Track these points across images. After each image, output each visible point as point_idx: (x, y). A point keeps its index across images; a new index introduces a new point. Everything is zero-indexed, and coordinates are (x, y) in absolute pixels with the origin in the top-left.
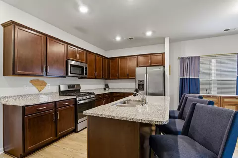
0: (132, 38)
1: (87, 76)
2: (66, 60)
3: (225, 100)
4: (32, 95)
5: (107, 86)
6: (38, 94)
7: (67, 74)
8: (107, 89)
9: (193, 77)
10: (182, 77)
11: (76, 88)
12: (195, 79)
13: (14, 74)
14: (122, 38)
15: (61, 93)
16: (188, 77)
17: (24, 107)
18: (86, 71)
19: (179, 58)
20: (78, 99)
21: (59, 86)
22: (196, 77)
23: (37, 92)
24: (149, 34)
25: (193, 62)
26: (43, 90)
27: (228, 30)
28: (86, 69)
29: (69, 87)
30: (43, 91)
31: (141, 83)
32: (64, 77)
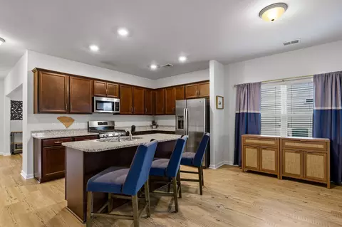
0: (169, 66)
1: (118, 112)
2: (91, 96)
3: (287, 144)
4: (59, 131)
5: (154, 123)
6: (65, 130)
7: (93, 111)
8: (155, 127)
9: (252, 112)
10: (238, 112)
11: (109, 125)
12: (255, 114)
13: (39, 112)
14: (159, 67)
15: (90, 129)
16: (245, 111)
17: (42, 140)
18: (118, 106)
19: (235, 86)
21: (88, 122)
22: (256, 112)
23: (65, 128)
24: (183, 59)
25: (252, 91)
26: (70, 127)
27: (297, 41)
28: (117, 104)
29: (100, 124)
31: (181, 119)
32: (90, 114)
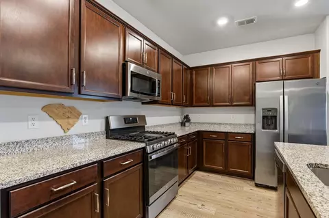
0: (252, 21)
1: (160, 99)
4: (47, 140)
5: (187, 119)
6: (61, 138)
7: (124, 92)
8: (187, 124)
11: (139, 123)
15: (111, 134)
18: (159, 88)
20: (149, 149)
21: (107, 119)
23: (60, 133)
26: (72, 129)
28: (159, 84)
29: (127, 120)
30: (72, 131)
31: (270, 114)
32: (119, 99)
